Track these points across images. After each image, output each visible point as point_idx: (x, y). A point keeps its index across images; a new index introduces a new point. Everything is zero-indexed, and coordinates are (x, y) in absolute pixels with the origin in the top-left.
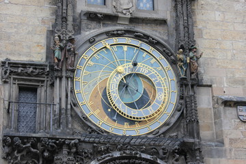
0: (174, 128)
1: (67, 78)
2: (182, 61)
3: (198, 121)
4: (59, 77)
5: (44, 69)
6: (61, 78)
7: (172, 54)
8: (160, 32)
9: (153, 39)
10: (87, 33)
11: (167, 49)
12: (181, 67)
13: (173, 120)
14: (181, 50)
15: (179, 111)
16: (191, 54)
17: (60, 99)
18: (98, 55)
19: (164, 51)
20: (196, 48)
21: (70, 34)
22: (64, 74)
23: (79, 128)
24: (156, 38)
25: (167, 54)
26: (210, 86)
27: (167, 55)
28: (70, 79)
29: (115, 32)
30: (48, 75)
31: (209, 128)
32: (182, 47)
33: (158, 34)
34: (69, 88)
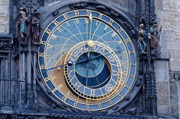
0: (133, 103)
1: (33, 53)
2: (142, 36)
3: (156, 98)
4: (25, 52)
5: (8, 42)
6: (26, 53)
7: (133, 28)
8: (121, 4)
9: (115, 12)
10: (51, 5)
11: (128, 23)
12: (141, 42)
13: (133, 96)
14: (142, 25)
15: (138, 86)
16: (152, 29)
17: (26, 74)
18: (61, 28)
19: (125, 24)
20: (156, 23)
21: (35, 8)
22: (30, 49)
23: (44, 103)
24: (118, 11)
25: (128, 27)
26: (168, 60)
27: (128, 29)
28: (35, 54)
29: (78, 5)
30: (12, 47)
31: (165, 102)
32: (143, 22)
33: (119, 6)
34: (35, 63)
